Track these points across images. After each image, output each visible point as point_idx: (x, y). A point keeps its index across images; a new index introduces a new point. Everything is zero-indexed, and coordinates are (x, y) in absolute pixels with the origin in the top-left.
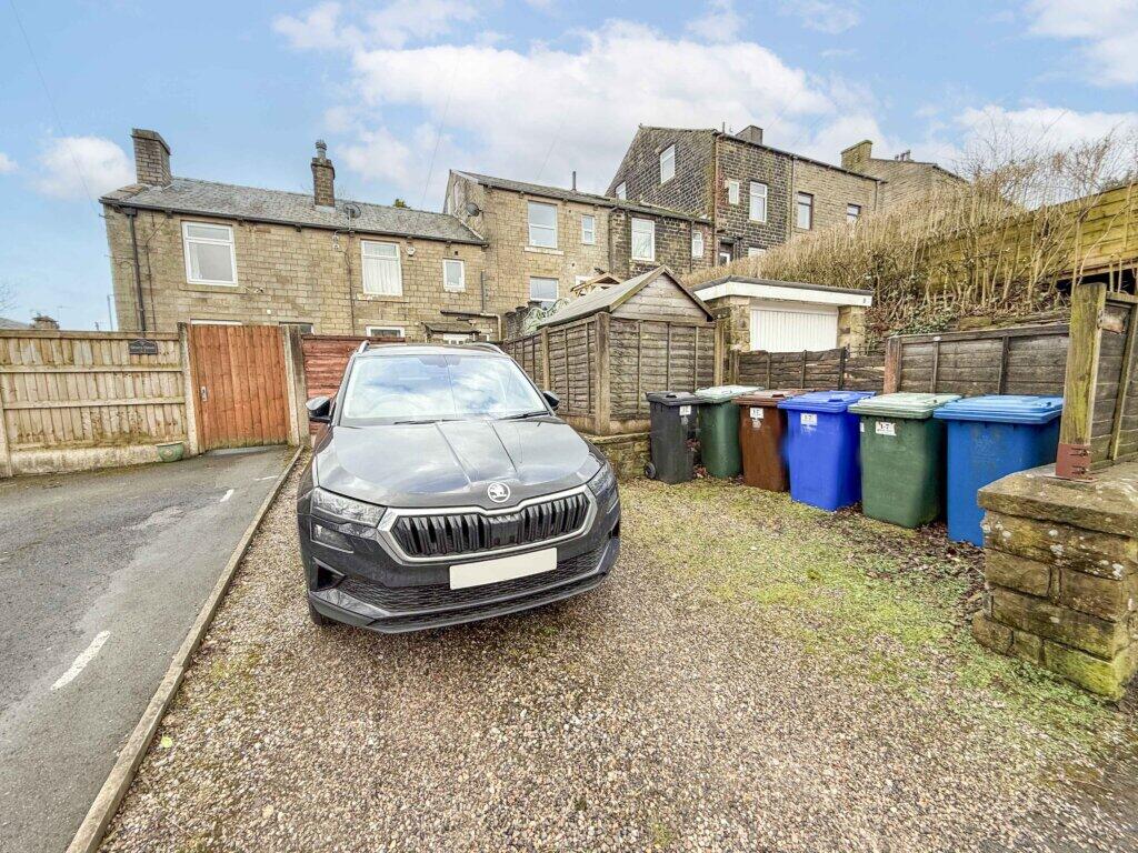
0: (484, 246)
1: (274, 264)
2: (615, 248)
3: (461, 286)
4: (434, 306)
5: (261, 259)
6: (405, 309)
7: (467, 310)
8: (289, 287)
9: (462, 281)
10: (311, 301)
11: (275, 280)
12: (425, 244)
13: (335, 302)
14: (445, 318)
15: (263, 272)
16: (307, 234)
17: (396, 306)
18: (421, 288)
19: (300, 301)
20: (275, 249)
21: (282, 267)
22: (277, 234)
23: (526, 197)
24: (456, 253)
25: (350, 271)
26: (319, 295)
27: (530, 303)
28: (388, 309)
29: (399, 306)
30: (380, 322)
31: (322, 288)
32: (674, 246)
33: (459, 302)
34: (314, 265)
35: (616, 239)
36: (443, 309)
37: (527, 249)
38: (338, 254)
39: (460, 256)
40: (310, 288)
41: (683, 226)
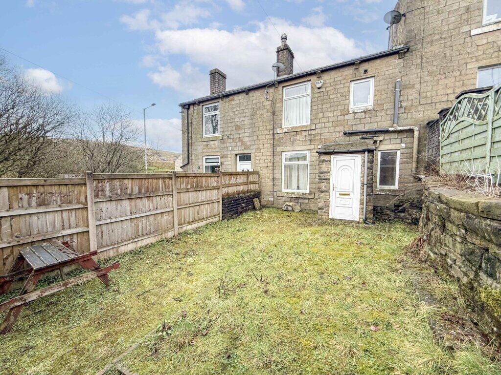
0: (402, 52)
1: (235, 119)
3: (369, 104)
4: (338, 129)
5: (229, 117)
6: (311, 135)
7: (374, 127)
8: (240, 131)
9: (371, 98)
10: (250, 139)
11: (234, 128)
12: (333, 74)
13: (264, 137)
14: (347, 138)
15: (230, 125)
16: (251, 94)
17: (304, 134)
18: (327, 114)
19: (245, 139)
20: (236, 109)
21: (238, 120)
22: (238, 98)
24: (366, 71)
25: (274, 113)
26: (255, 134)
28: (298, 137)
29: (307, 133)
31: (257, 129)
34: (254, 114)
36: (347, 130)
38: (267, 103)
39: (370, 73)
40: (251, 130)
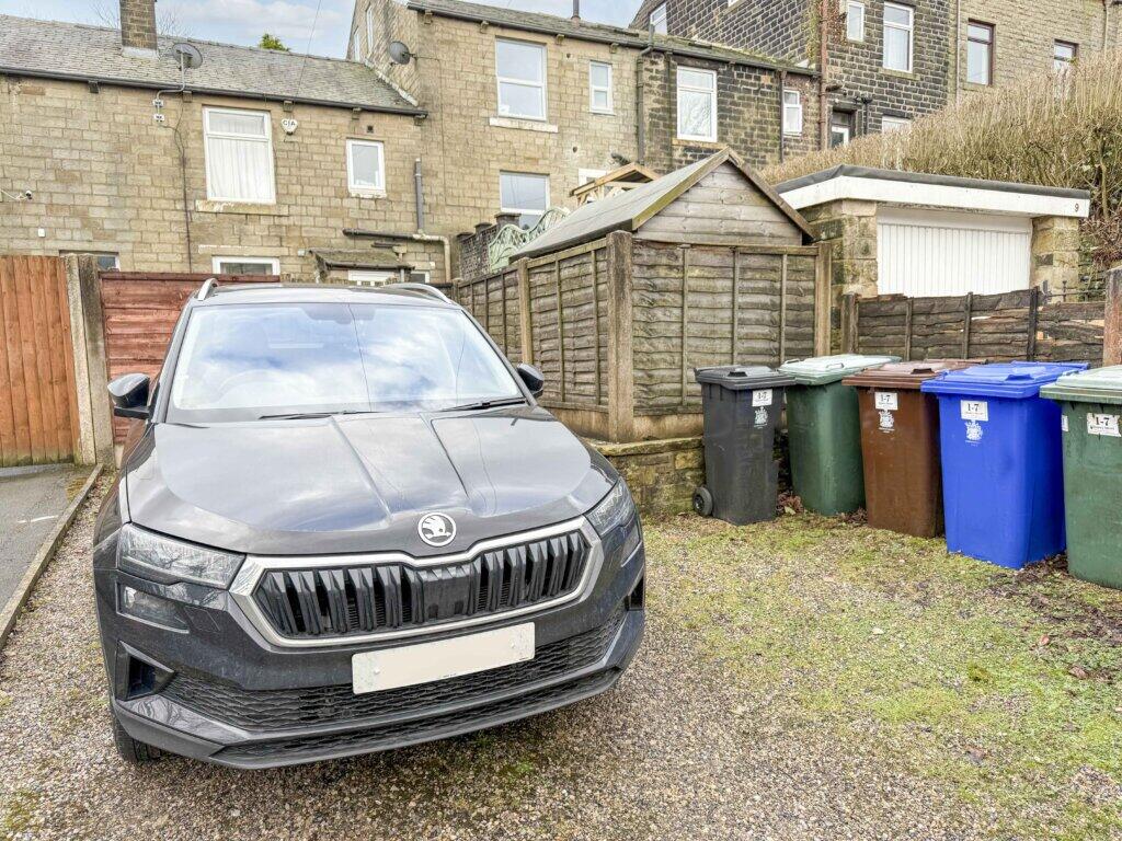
0: (418, 116)
1: (51, 150)
2: (647, 120)
3: (379, 187)
4: (333, 222)
5: (28, 141)
6: (280, 226)
7: (390, 229)
8: (75, 189)
9: (381, 175)
10: (114, 213)
11: (51, 177)
12: (315, 113)
13: (158, 215)
15: (31, 163)
16: (107, 95)
17: (264, 221)
18: (308, 189)
19: (95, 213)
20: (52, 123)
21: (65, 154)
22: (56, 95)
23: (493, 31)
24: (370, 129)
25: (183, 162)
26: (128, 202)
27: (500, 217)
28: (250, 227)
29: (270, 221)
30: (237, 249)
31: (134, 192)
32: (750, 114)
33: (375, 215)
34: (119, 150)
35: (650, 103)
36: (348, 226)
37: (493, 122)
38: (162, 132)
39: (377, 134)
40: (114, 191)
41: (766, 79)
